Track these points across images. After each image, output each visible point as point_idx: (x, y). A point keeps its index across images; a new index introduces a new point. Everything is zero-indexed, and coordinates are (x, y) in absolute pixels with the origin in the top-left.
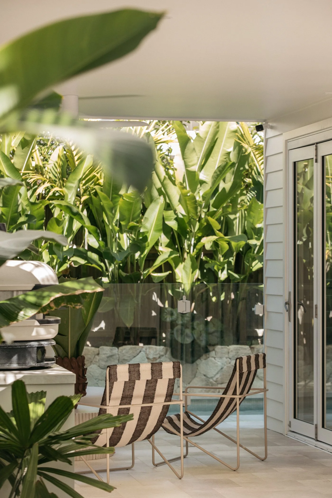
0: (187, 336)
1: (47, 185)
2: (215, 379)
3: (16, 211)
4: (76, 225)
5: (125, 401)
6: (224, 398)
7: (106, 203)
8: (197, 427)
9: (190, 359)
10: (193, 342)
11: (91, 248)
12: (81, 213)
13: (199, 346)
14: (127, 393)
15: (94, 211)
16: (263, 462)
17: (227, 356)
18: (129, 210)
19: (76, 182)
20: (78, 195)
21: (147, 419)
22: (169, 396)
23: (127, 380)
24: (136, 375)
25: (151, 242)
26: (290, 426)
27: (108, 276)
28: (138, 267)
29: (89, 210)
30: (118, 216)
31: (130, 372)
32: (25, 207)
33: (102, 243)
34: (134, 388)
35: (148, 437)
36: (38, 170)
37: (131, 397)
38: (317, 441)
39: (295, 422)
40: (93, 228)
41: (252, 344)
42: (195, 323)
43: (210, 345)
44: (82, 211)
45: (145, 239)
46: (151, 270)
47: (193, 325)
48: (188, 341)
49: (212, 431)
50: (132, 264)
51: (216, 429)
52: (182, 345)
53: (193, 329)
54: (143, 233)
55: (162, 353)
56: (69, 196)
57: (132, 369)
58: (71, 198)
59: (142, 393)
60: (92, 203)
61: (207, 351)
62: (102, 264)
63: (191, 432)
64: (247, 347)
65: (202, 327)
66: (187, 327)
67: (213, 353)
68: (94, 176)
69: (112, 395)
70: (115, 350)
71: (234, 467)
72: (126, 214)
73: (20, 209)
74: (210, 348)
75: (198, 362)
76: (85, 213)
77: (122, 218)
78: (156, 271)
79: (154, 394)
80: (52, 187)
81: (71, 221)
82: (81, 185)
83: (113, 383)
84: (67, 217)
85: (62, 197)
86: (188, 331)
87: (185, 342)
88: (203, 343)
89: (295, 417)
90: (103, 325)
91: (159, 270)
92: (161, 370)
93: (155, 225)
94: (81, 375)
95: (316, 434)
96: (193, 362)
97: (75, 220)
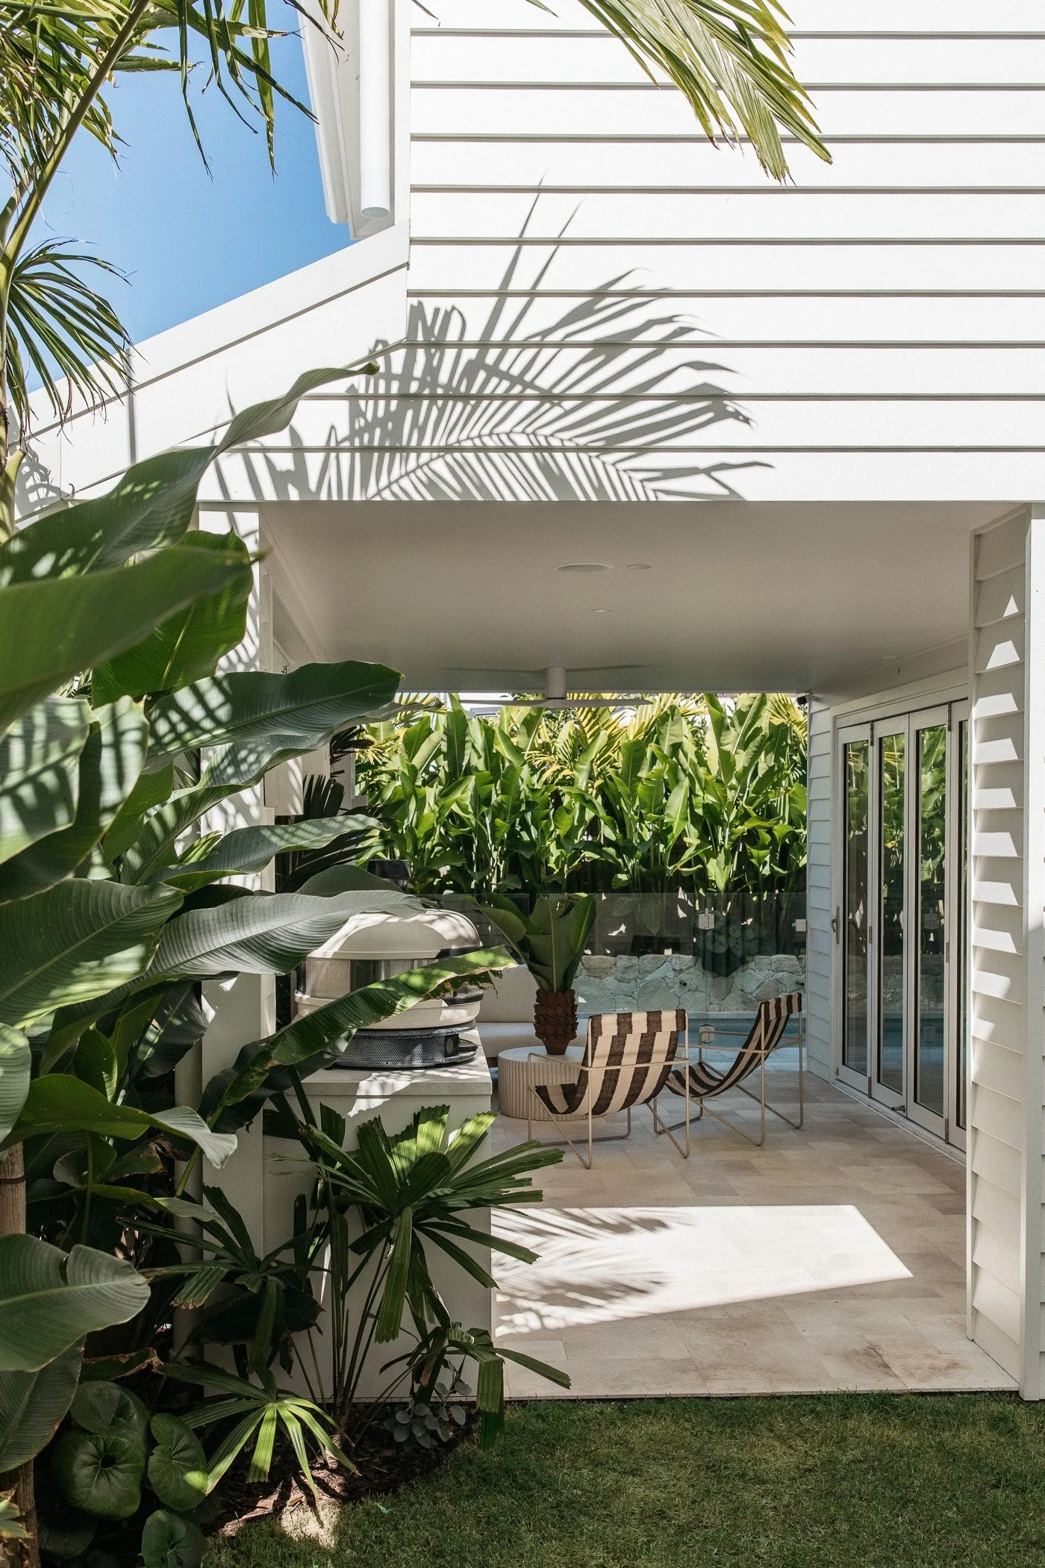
0: (721, 943)
1: (555, 767)
2: (754, 995)
3: (518, 799)
4: (589, 815)
5: (613, 1059)
6: (744, 1053)
7: (623, 789)
8: (715, 1084)
9: (723, 970)
10: (729, 951)
11: (609, 843)
12: (594, 801)
13: (735, 956)
14: (617, 1050)
15: (610, 797)
16: (798, 1131)
17: (769, 967)
18: (651, 797)
19: (588, 764)
20: (591, 778)
21: (644, 1081)
22: (671, 1054)
23: (616, 1034)
24: (627, 1028)
25: (676, 833)
26: (837, 1074)
27: (627, 872)
28: (663, 863)
29: (604, 796)
30: (637, 803)
31: (618, 1024)
32: (528, 794)
33: (620, 836)
34: (625, 1043)
35: (647, 1101)
36: (546, 748)
37: (621, 1054)
38: (871, 1098)
39: (844, 1069)
40: (609, 818)
41: (799, 954)
42: (731, 929)
43: (749, 955)
44: (596, 798)
45: (670, 829)
46: (678, 865)
47: (728, 930)
48: (722, 950)
49: (734, 1088)
50: (656, 858)
51: (738, 1086)
52: (714, 954)
53: (728, 936)
54: (667, 823)
55: (691, 964)
56: (580, 781)
57: (622, 1020)
58: (582, 781)
59: (636, 1049)
60: (608, 789)
61: (743, 962)
62: (620, 860)
63: (706, 1091)
64: (794, 957)
65: (738, 934)
66: (720, 934)
67: (752, 965)
68: (610, 757)
69: (596, 1052)
70: (635, 960)
71: (759, 1141)
72: (646, 800)
73: (522, 796)
74: (749, 959)
75: (734, 974)
76: (600, 799)
77: (643, 805)
78: (684, 866)
79: (652, 1050)
80: (562, 769)
81: (582, 810)
82: (595, 767)
83: (597, 1038)
84: (577, 805)
85: (570, 782)
86: (722, 938)
87: (717, 952)
88: (739, 953)
89: (844, 1063)
90: (623, 928)
91: (688, 864)
92: (660, 1021)
93: (681, 812)
94: (569, 1013)
95: (870, 1090)
96: (727, 975)
97: (587, 809)
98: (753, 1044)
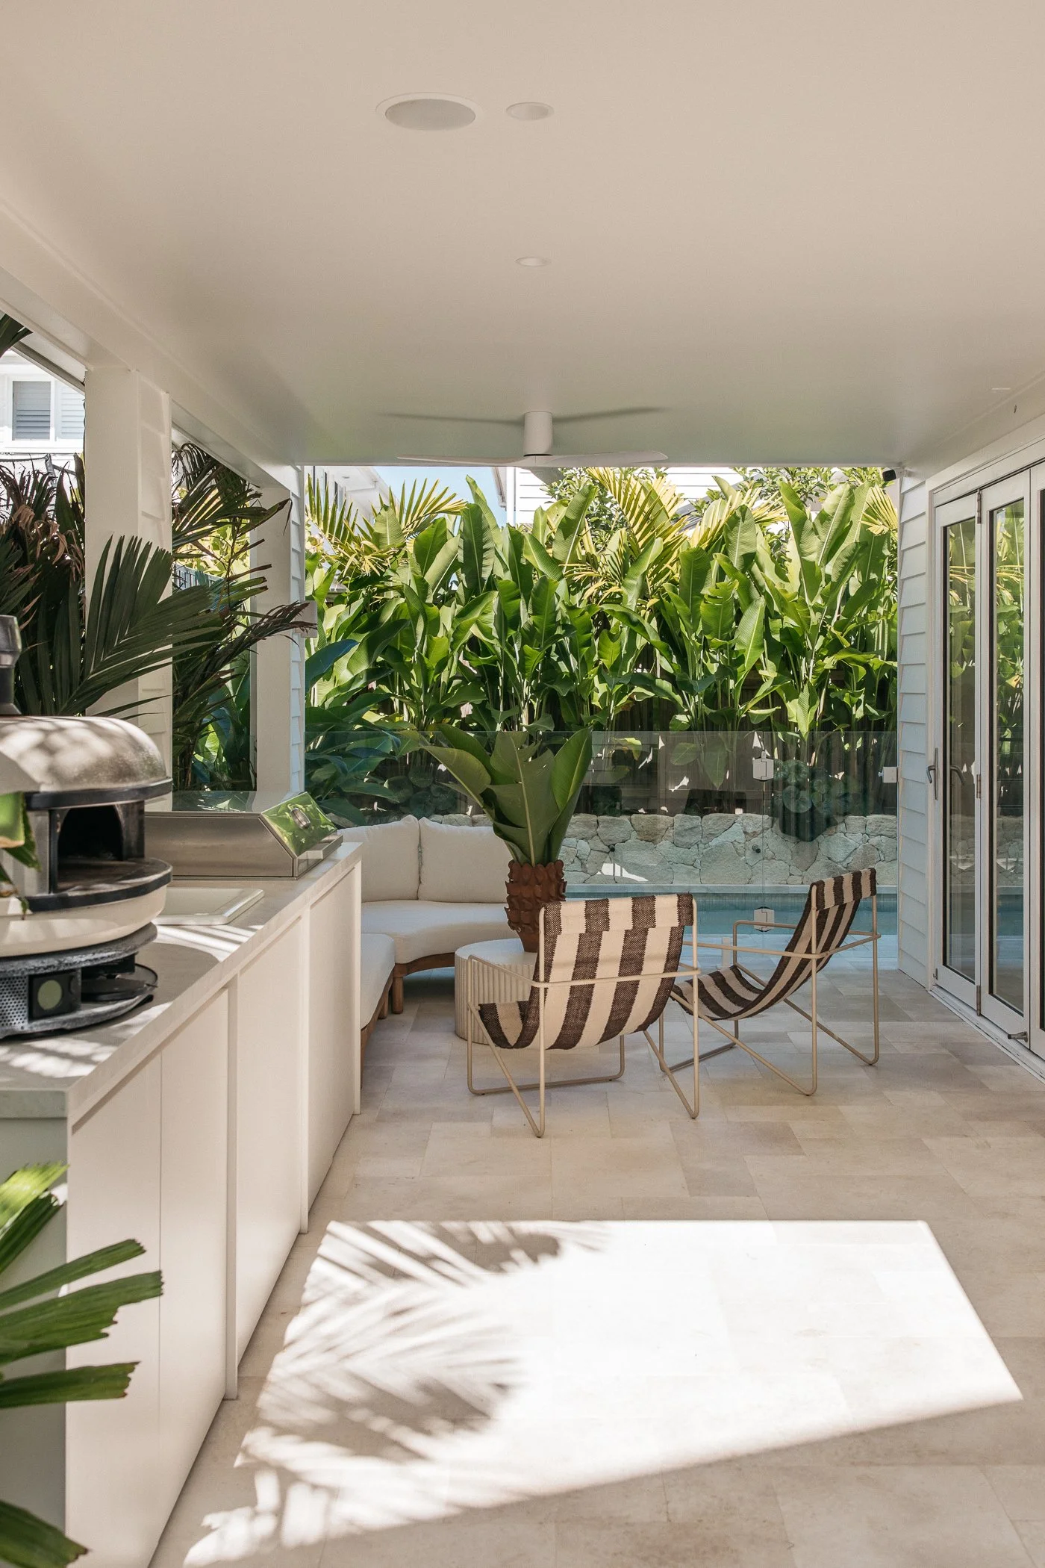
0: (804, 801)
1: (600, 583)
2: (845, 864)
3: (554, 621)
4: (640, 642)
6: (789, 957)
7: (682, 609)
8: (753, 996)
9: (808, 836)
10: (812, 809)
11: (664, 676)
12: (647, 625)
13: (821, 816)
15: (668, 621)
17: (863, 830)
18: (717, 618)
19: (639, 578)
20: (643, 596)
25: (747, 665)
26: (936, 977)
27: (689, 713)
28: (732, 702)
29: (660, 619)
30: (701, 627)
32: (565, 615)
33: (679, 667)
36: (591, 561)
39: (945, 972)
40: (664, 645)
43: (837, 815)
44: (649, 621)
45: (741, 659)
46: (751, 704)
47: (812, 784)
48: (805, 808)
50: (724, 695)
51: (786, 1001)
52: (797, 815)
53: (813, 791)
54: (738, 651)
55: (766, 826)
56: (629, 600)
58: (632, 600)
60: (664, 609)
61: (829, 823)
62: (678, 698)
63: (741, 1008)
66: (801, 789)
67: (842, 827)
68: (667, 570)
70: (696, 820)
72: (712, 623)
73: (559, 618)
74: (838, 819)
75: (820, 838)
76: (654, 622)
77: (707, 629)
78: (757, 706)
80: (610, 585)
81: (632, 636)
82: (648, 583)
84: (625, 630)
85: (618, 601)
86: (805, 795)
87: (801, 811)
88: (826, 813)
89: (944, 963)
90: (685, 782)
91: (763, 704)
93: (755, 639)
96: (812, 839)
97: (638, 636)
98: (802, 946)
